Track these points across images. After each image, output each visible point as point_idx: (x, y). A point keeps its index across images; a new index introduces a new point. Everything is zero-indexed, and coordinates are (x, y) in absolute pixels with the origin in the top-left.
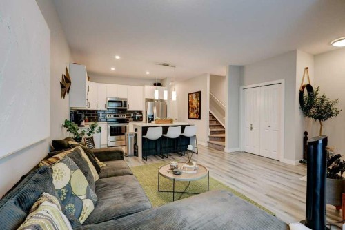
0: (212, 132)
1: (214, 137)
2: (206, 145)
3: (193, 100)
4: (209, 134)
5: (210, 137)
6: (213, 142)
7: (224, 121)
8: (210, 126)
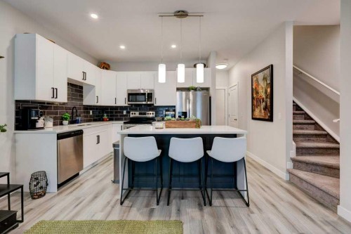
0: (300, 151)
1: (307, 164)
2: (285, 176)
3: (258, 85)
4: (293, 154)
5: (294, 160)
6: (302, 174)
7: (336, 127)
8: (295, 135)
